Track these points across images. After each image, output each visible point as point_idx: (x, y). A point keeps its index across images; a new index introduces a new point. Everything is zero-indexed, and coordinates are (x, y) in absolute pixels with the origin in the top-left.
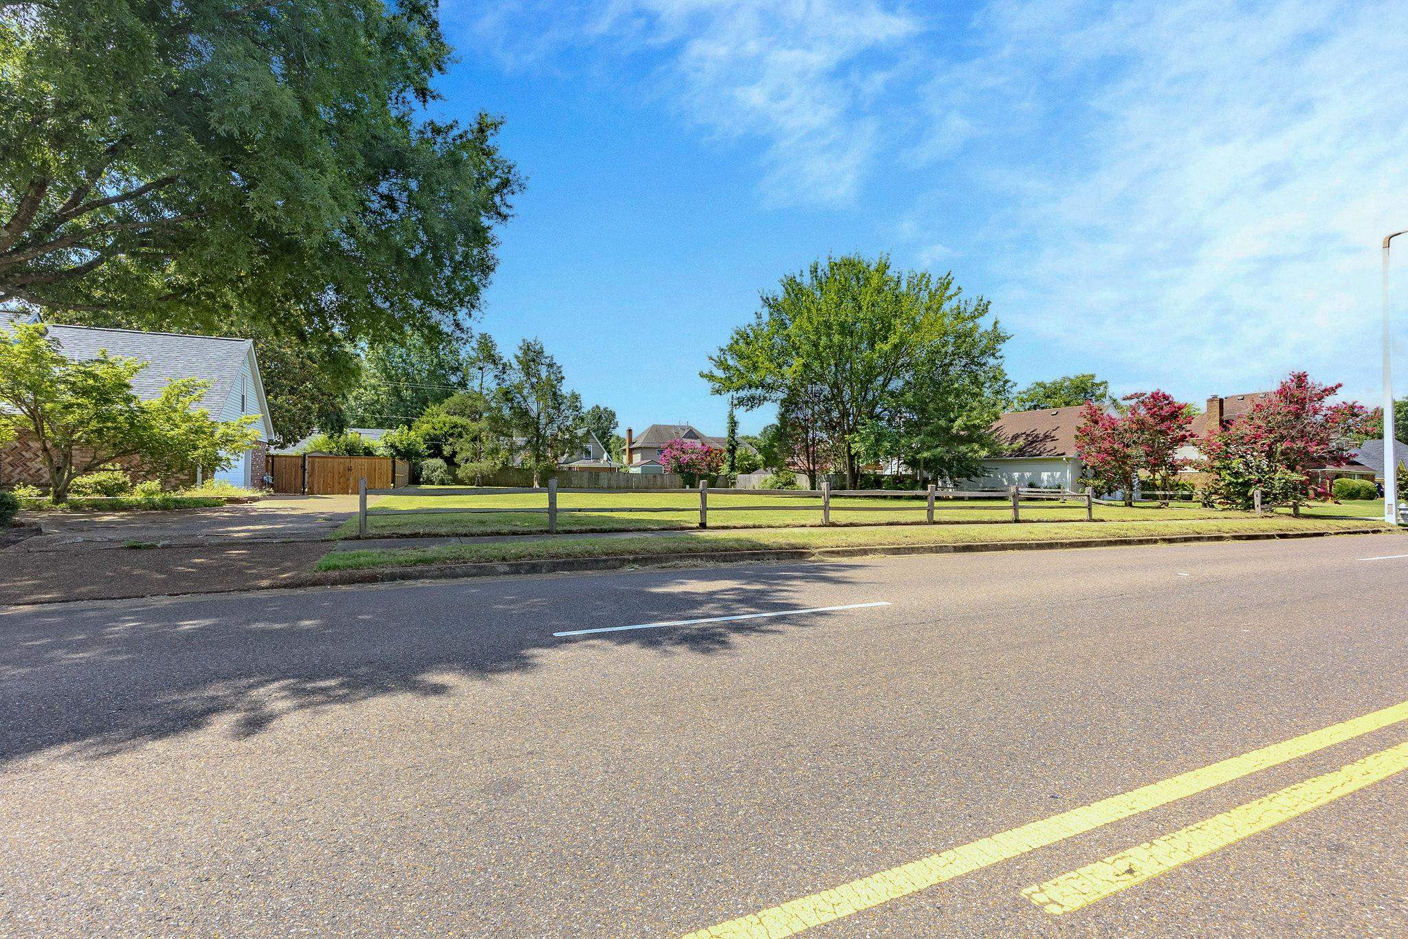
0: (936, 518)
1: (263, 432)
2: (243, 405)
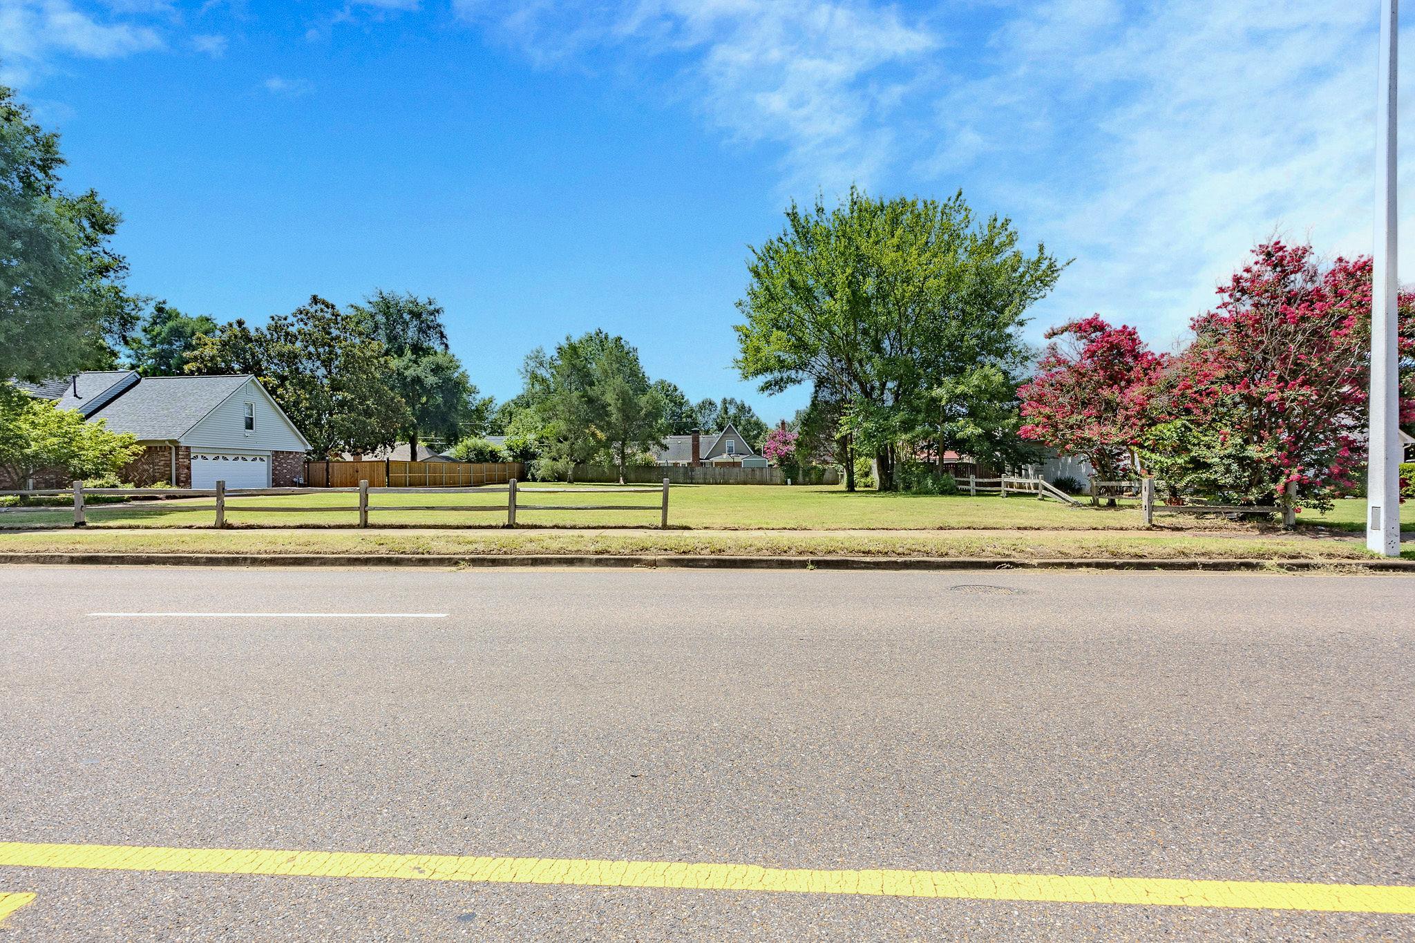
1: (297, 444)
2: (249, 425)
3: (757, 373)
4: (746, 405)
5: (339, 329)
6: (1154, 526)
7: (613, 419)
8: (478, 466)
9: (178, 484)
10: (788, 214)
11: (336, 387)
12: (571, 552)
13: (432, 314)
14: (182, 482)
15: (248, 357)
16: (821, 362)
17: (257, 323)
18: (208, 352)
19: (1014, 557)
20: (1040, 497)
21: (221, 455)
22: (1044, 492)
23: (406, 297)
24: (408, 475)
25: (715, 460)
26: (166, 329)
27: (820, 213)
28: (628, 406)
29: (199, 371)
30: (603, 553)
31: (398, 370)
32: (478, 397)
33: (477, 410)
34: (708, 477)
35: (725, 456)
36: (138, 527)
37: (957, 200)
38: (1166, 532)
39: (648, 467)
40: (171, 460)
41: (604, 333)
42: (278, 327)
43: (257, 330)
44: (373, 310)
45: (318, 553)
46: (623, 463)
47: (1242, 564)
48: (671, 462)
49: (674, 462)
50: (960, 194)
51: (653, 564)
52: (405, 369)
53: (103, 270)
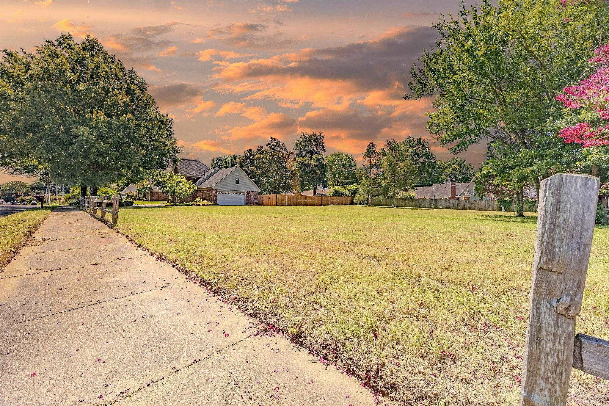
1: (255, 189)
2: (238, 182)
8: (337, 197)
13: (321, 139)
14: (214, 200)
21: (228, 192)
24: (287, 200)
35: (466, 194)
39: (411, 199)
40: (212, 194)
42: (260, 150)
46: (394, 197)
48: (437, 197)
49: (440, 197)
52: (306, 161)
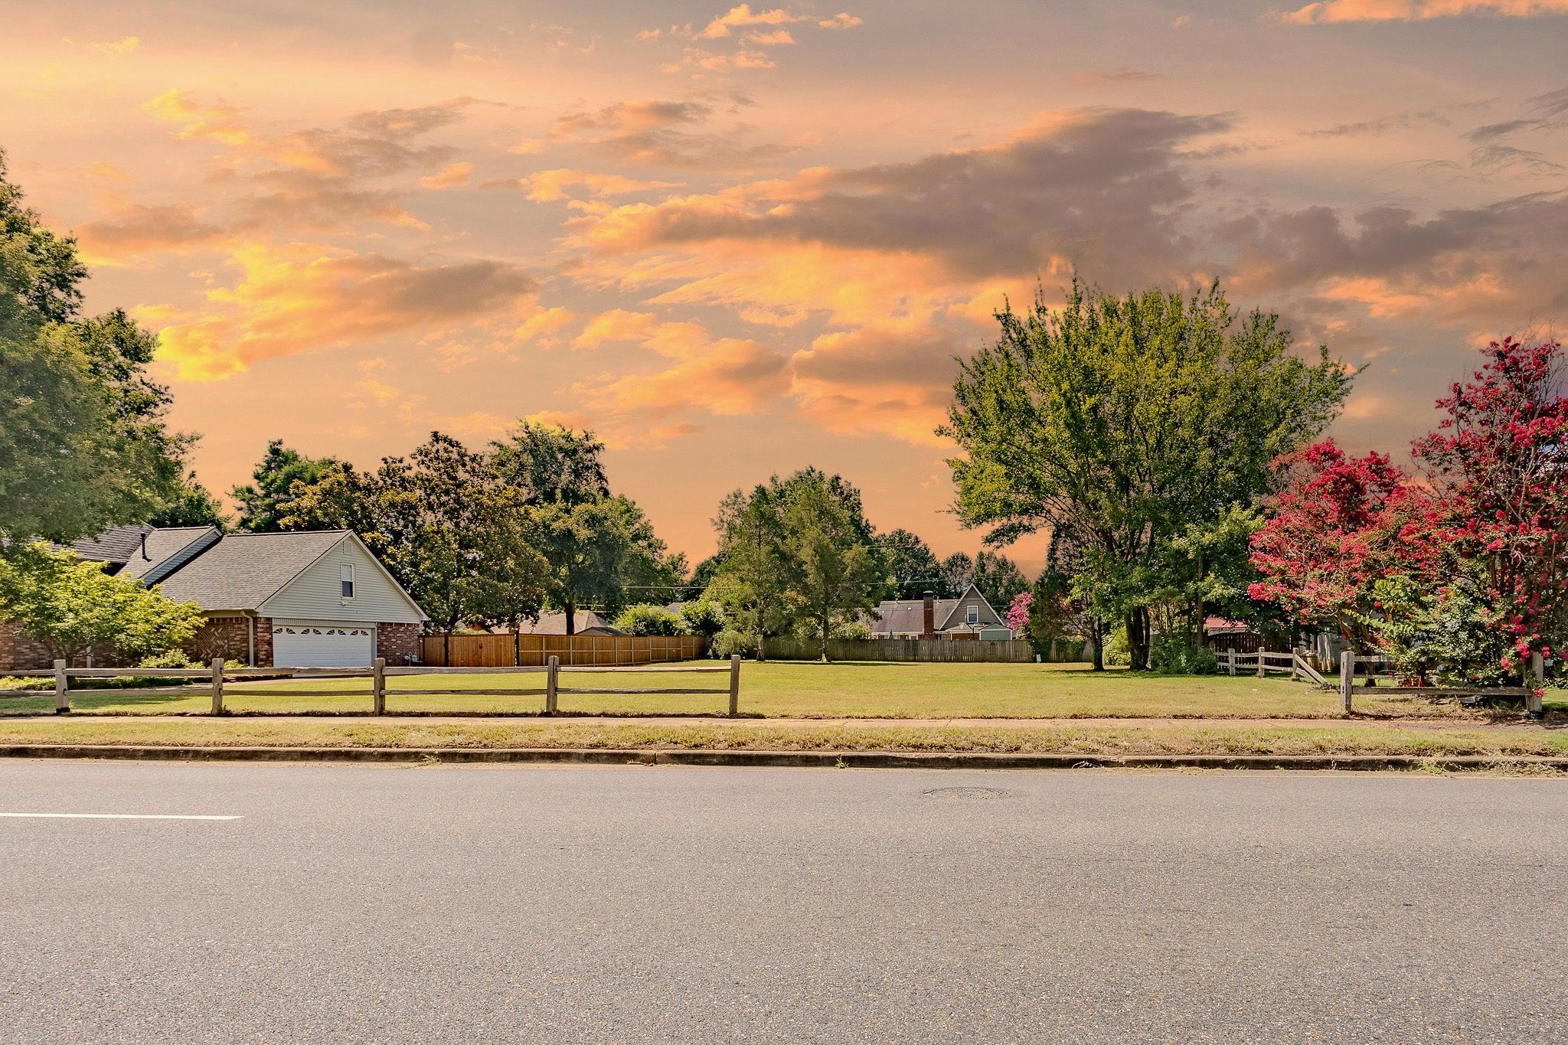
0: (388, 707)
1: (410, 615)
2: (348, 588)
3: (979, 520)
4: (1009, 560)
5: (467, 471)
6: (1353, 713)
7: (810, 580)
8: (648, 639)
9: (255, 664)
10: (998, 317)
11: (465, 544)
12: (561, 745)
13: (590, 451)
14: (262, 660)
15: (355, 508)
16: (1060, 505)
17: (367, 466)
18: (306, 503)
19: (1101, 753)
20: (1294, 676)
21: (311, 627)
22: (1299, 670)
23: (558, 431)
24: (544, 651)
25: (952, 631)
26: (281, 476)
27: (1042, 315)
28: (828, 563)
29: (298, 527)
30: (597, 747)
31: (544, 523)
32: (666, 553)
33: (663, 570)
34: (935, 652)
35: (962, 625)
36: (125, 714)
37: (1213, 291)
38: (1368, 721)
39: (860, 640)
40: (248, 634)
41: (817, 472)
42: (392, 472)
43: (366, 475)
44: (519, 448)
45: (272, 745)
46: (826, 635)
47: (1390, 762)
48: (897, 634)
49: (901, 633)
50: (1216, 285)
51: (653, 760)
52: (554, 520)
53: (141, 408)
